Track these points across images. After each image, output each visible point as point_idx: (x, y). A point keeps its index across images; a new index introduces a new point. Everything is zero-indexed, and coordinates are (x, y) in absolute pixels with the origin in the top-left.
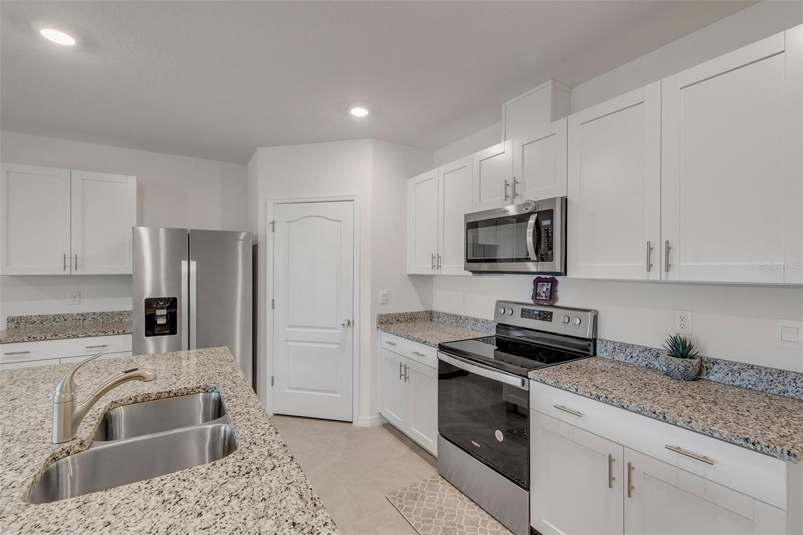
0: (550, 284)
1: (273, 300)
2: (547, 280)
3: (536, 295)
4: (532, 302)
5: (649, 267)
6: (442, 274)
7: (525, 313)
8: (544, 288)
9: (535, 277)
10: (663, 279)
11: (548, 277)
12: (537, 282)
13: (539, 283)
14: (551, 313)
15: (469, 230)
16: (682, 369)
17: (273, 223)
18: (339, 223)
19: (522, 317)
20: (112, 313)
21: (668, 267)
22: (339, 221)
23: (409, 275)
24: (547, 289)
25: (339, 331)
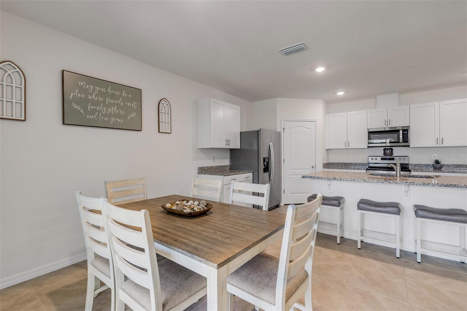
0: (390, 150)
1: (284, 159)
2: (389, 149)
3: (385, 154)
4: (384, 155)
5: (437, 144)
6: (350, 148)
7: (382, 159)
8: (388, 152)
9: (384, 148)
10: (440, 146)
11: (389, 148)
12: (385, 150)
13: (386, 150)
14: (394, 158)
15: (369, 134)
16: (440, 166)
17: (284, 128)
18: (309, 130)
19: (381, 160)
20: (223, 166)
21: (442, 144)
22: (310, 129)
23: (326, 149)
24: (390, 152)
25: (310, 170)
